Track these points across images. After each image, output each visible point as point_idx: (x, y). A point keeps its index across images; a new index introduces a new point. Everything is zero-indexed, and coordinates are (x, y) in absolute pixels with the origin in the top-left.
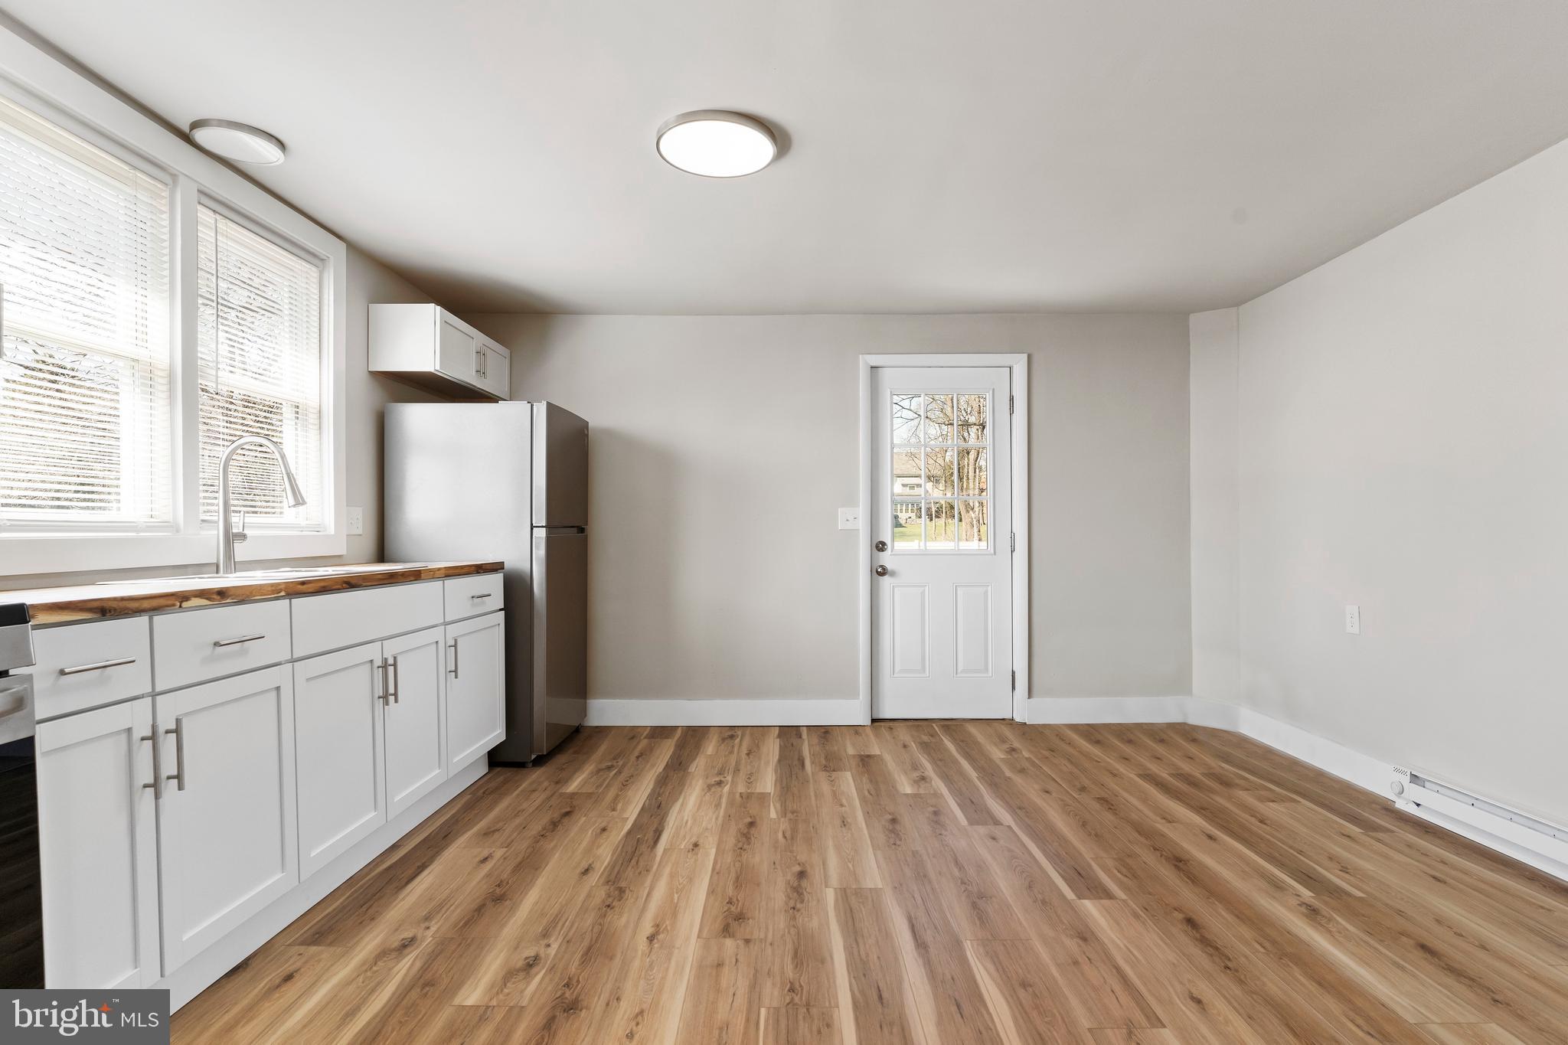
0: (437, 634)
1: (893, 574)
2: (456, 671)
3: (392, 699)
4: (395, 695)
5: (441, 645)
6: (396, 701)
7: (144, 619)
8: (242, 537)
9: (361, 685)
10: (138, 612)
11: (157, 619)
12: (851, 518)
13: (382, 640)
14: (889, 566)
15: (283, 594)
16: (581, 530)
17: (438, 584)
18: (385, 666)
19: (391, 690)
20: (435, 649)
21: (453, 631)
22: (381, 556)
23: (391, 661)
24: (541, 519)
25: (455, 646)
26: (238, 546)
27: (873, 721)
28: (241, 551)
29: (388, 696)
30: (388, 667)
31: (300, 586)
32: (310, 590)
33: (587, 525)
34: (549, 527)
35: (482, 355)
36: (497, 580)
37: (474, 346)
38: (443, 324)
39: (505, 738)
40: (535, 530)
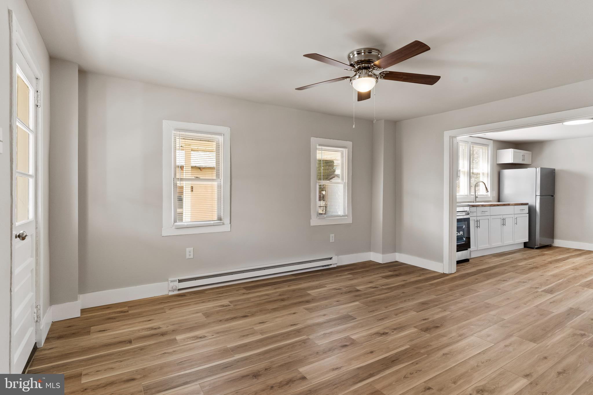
0: (513, 216)
2: (516, 223)
3: (504, 225)
5: (513, 218)
6: (505, 225)
8: (477, 197)
9: (499, 222)
10: (475, 206)
11: (477, 207)
13: (503, 215)
15: (489, 206)
16: (553, 196)
17: (513, 206)
21: (516, 216)
22: (499, 201)
23: (504, 219)
24: (538, 193)
25: (516, 219)
26: (477, 199)
28: (477, 200)
29: (504, 224)
30: (504, 220)
31: (491, 205)
33: (554, 194)
34: (541, 196)
35: (523, 156)
36: (527, 207)
37: (522, 154)
38: (514, 152)
39: (528, 241)
40: (537, 196)
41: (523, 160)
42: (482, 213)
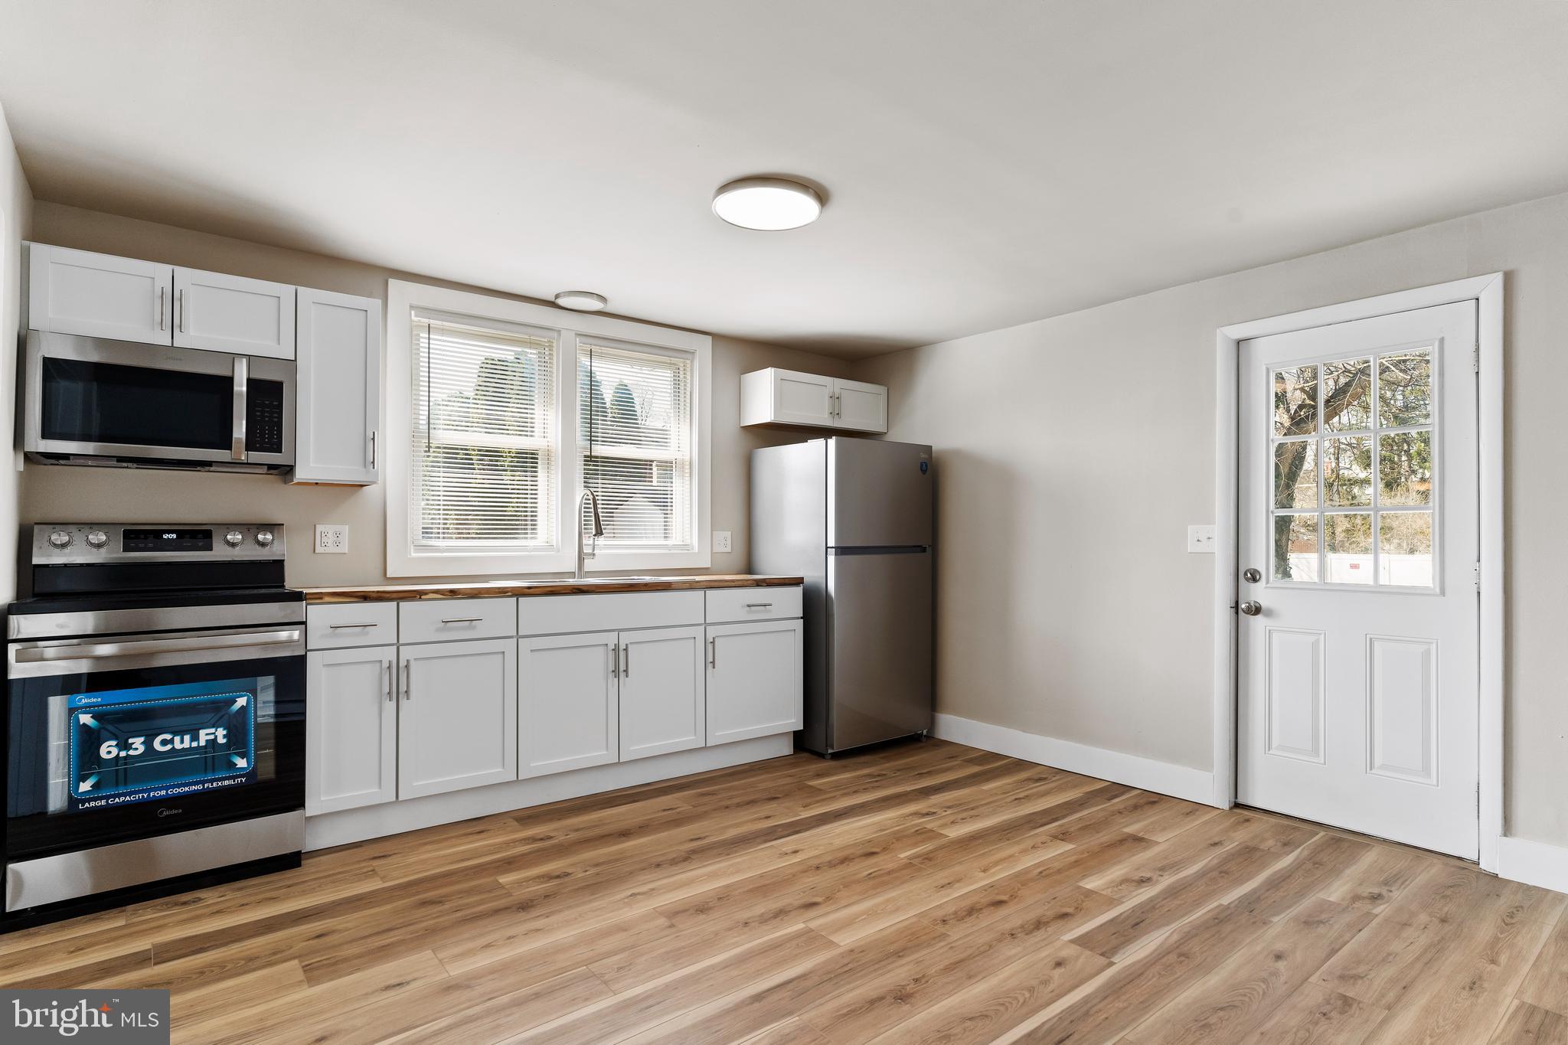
0: (690, 632)
1: (1269, 614)
2: (713, 663)
3: (623, 674)
4: (626, 671)
5: (700, 640)
7: (394, 604)
9: (598, 661)
10: (389, 600)
11: (401, 604)
12: (1203, 538)
13: (619, 631)
14: (1264, 604)
15: (510, 594)
16: (923, 549)
18: (616, 649)
19: (622, 667)
20: (693, 644)
22: (748, 569)
23: (623, 647)
24: (832, 539)
25: (713, 643)
27: (1237, 805)
30: (620, 650)
31: (527, 590)
32: (538, 593)
35: (835, 399)
36: (797, 592)
37: (827, 392)
38: (780, 382)
39: (802, 728)
40: (829, 549)
41: (836, 414)
42: (439, 630)
